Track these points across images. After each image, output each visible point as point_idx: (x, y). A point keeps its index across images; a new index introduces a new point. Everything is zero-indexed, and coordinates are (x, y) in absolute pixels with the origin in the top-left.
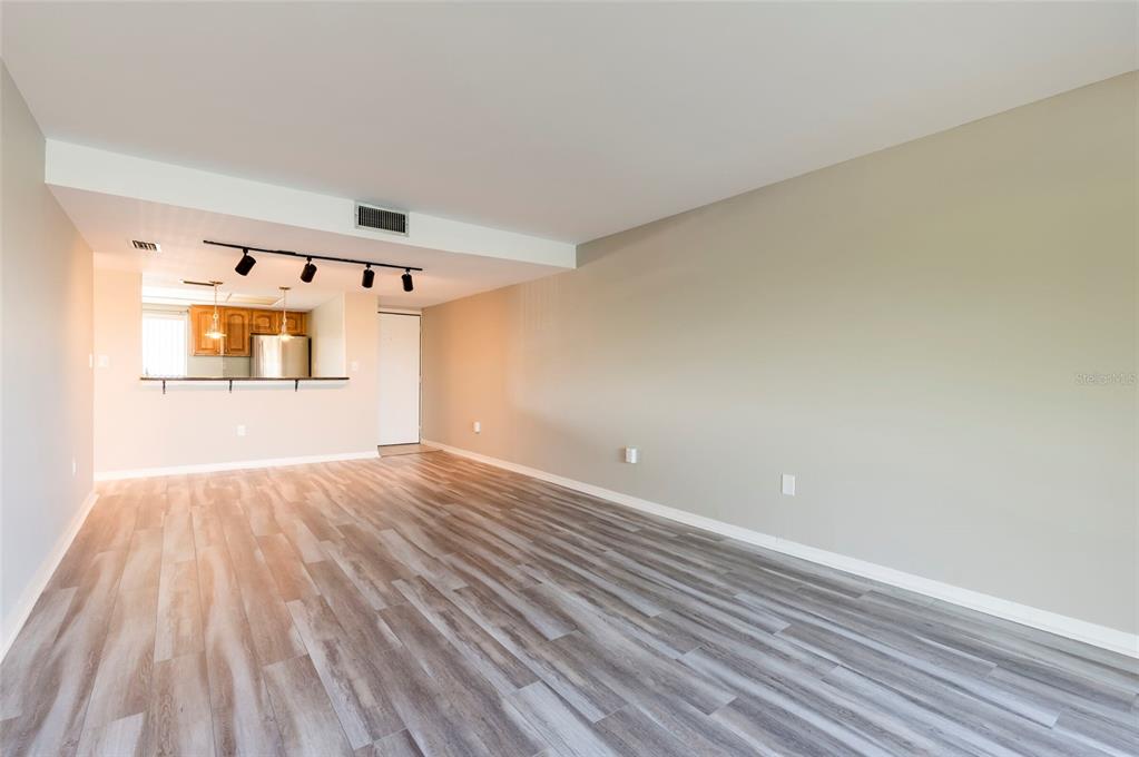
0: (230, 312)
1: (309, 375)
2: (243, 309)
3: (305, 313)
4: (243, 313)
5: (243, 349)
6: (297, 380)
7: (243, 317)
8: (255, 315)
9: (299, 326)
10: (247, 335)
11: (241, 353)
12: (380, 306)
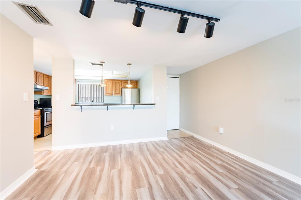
0: (115, 81)
1: (139, 103)
2: (119, 80)
3: (137, 81)
4: (119, 81)
5: (119, 94)
6: (134, 105)
7: (119, 83)
8: (123, 82)
9: (136, 85)
10: (120, 89)
11: (118, 95)
12: (167, 74)
